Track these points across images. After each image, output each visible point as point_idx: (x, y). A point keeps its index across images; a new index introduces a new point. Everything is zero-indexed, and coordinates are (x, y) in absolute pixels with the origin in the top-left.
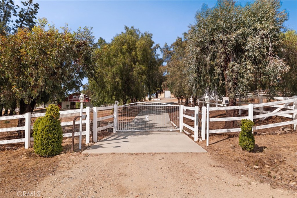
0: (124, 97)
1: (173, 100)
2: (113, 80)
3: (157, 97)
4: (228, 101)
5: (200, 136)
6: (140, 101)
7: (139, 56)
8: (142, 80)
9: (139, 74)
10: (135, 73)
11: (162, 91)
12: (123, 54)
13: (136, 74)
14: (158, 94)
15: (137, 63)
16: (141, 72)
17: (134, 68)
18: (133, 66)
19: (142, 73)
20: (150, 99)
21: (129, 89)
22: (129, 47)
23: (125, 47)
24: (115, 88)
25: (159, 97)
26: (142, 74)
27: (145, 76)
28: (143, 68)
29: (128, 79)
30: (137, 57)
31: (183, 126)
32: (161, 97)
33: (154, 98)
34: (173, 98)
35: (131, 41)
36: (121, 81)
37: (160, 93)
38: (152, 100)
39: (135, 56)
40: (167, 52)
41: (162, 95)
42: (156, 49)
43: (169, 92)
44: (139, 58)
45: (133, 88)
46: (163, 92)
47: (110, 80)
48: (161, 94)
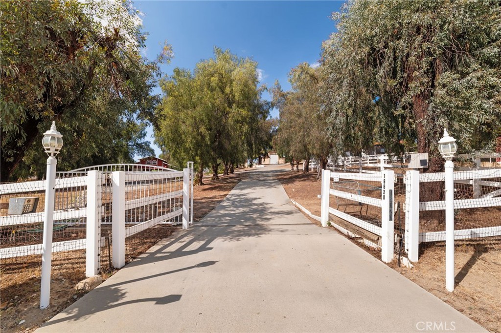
0: (215, 160)
1: (282, 167)
2: (195, 130)
3: (260, 163)
4: (428, 161)
5: (400, 249)
6: (237, 167)
7: (236, 94)
8: (242, 132)
9: (238, 123)
10: (230, 121)
11: (266, 156)
12: (212, 91)
13: (232, 123)
14: (261, 158)
15: (234, 106)
16: (240, 118)
17: (228, 113)
18: (228, 109)
19: (243, 121)
20: (251, 166)
21: (221, 147)
22: (220, 81)
23: (215, 80)
24: (198, 145)
25: (262, 163)
26: (242, 123)
27: (247, 126)
28: (244, 112)
29: (220, 133)
30: (234, 96)
31: (329, 213)
32: (265, 163)
33: (256, 164)
34: (282, 164)
35: (224, 71)
36: (207, 133)
37: (264, 158)
38: (254, 166)
39: (231, 93)
40: (278, 93)
41: (267, 161)
42: (262, 92)
43: (277, 156)
44: (237, 98)
45: (227, 146)
46: (268, 157)
47: (190, 129)
48: (266, 159)
